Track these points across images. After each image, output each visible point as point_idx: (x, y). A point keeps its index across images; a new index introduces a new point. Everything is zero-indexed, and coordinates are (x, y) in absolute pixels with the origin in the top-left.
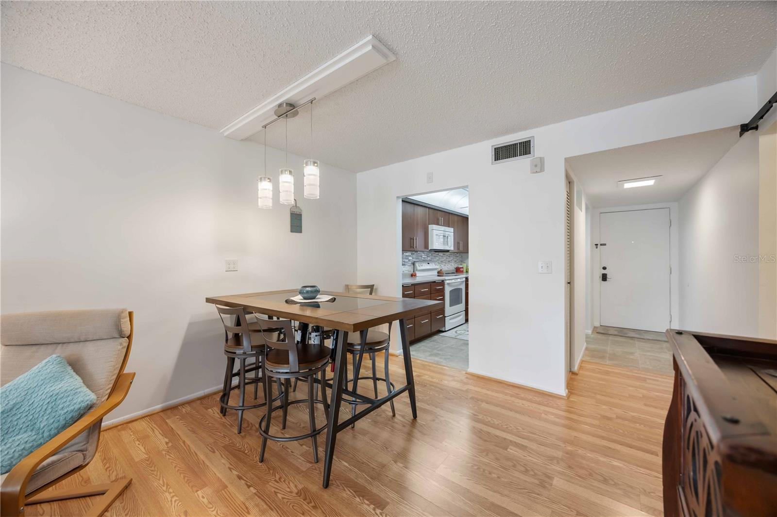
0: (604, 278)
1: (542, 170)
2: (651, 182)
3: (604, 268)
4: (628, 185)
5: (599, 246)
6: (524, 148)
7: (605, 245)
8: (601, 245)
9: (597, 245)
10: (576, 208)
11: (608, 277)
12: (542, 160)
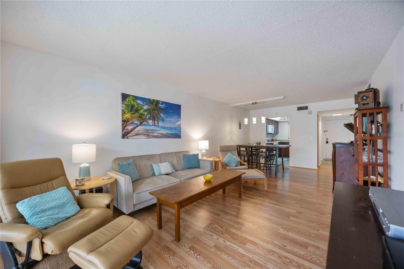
0: (327, 142)
1: (311, 114)
2: (341, 114)
3: (327, 139)
4: (334, 115)
5: (325, 131)
6: (306, 108)
7: (327, 131)
8: (326, 131)
9: (324, 131)
10: (319, 122)
11: (328, 142)
12: (311, 111)
